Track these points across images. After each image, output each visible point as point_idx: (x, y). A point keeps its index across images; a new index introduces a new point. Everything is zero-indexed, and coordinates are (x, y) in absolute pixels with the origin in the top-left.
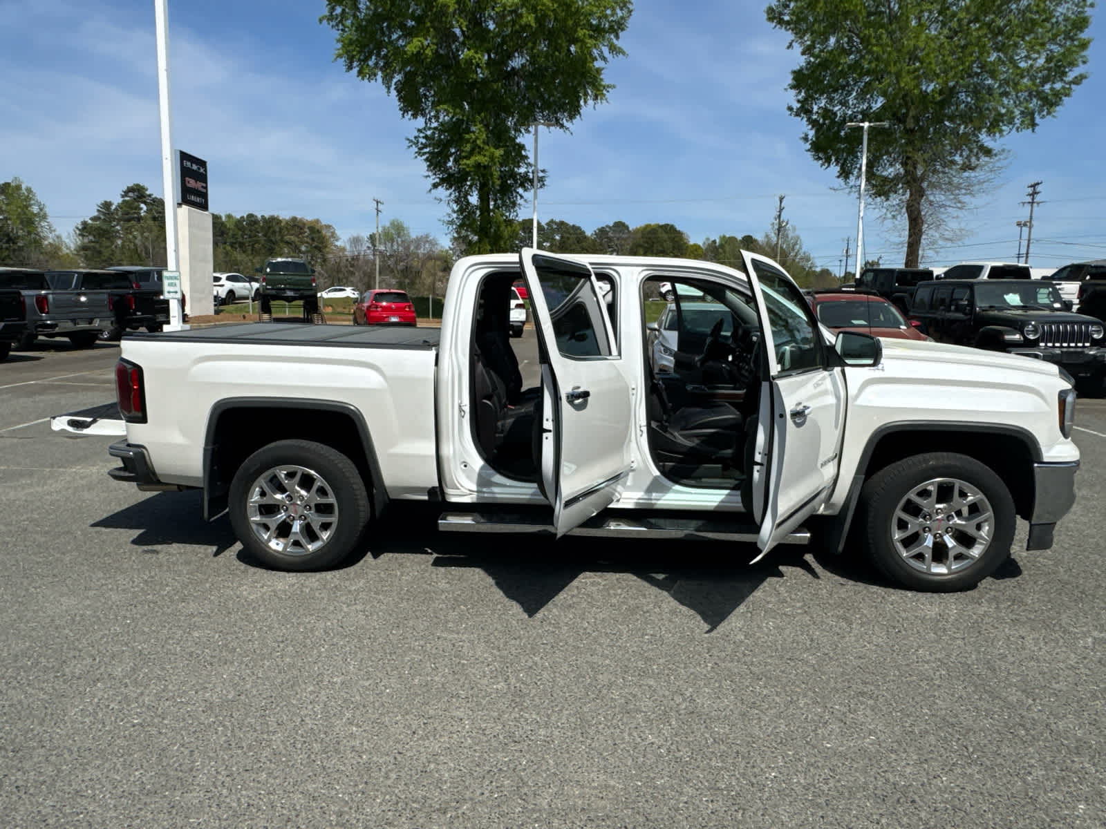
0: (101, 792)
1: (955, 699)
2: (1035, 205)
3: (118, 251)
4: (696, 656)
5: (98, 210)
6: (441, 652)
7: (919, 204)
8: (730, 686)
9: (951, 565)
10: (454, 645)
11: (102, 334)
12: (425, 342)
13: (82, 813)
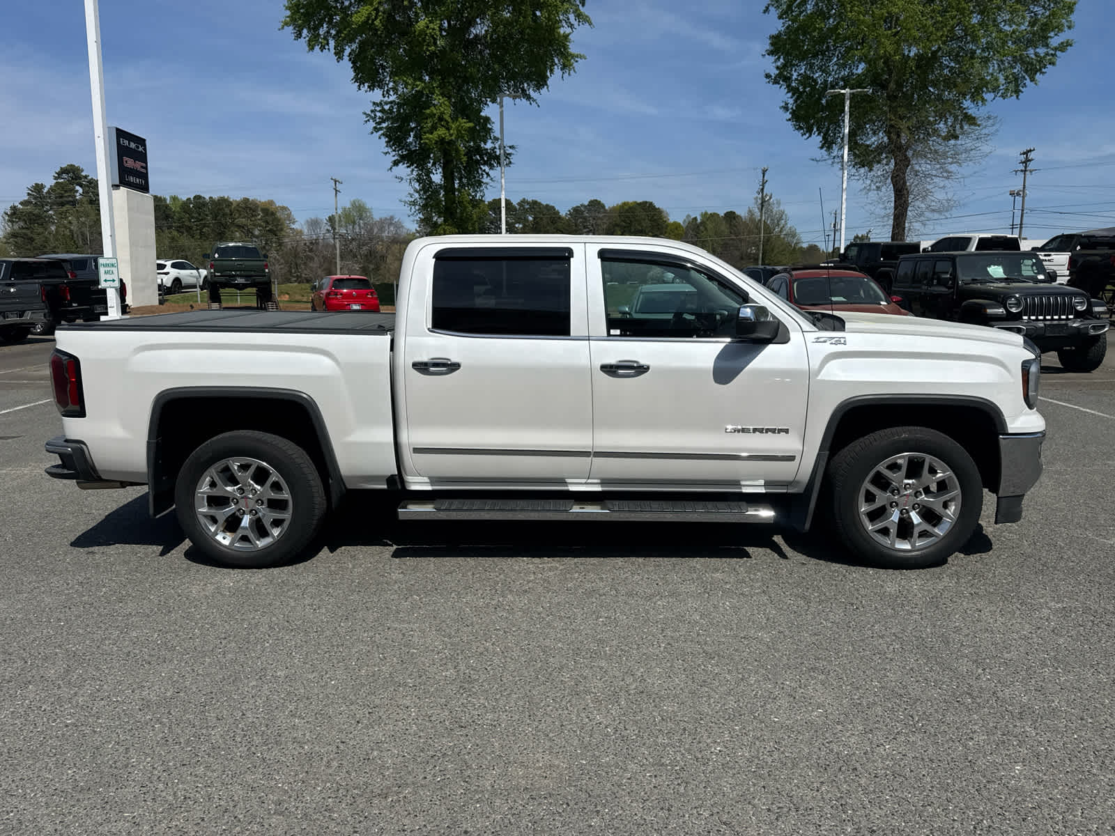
0: (32, 791)
1: (906, 671)
2: (1027, 173)
3: (51, 238)
4: (650, 637)
5: (29, 194)
6: (390, 642)
7: (904, 174)
8: (683, 665)
9: (915, 542)
10: (404, 635)
11: (34, 328)
12: (380, 326)
13: (12, 812)
